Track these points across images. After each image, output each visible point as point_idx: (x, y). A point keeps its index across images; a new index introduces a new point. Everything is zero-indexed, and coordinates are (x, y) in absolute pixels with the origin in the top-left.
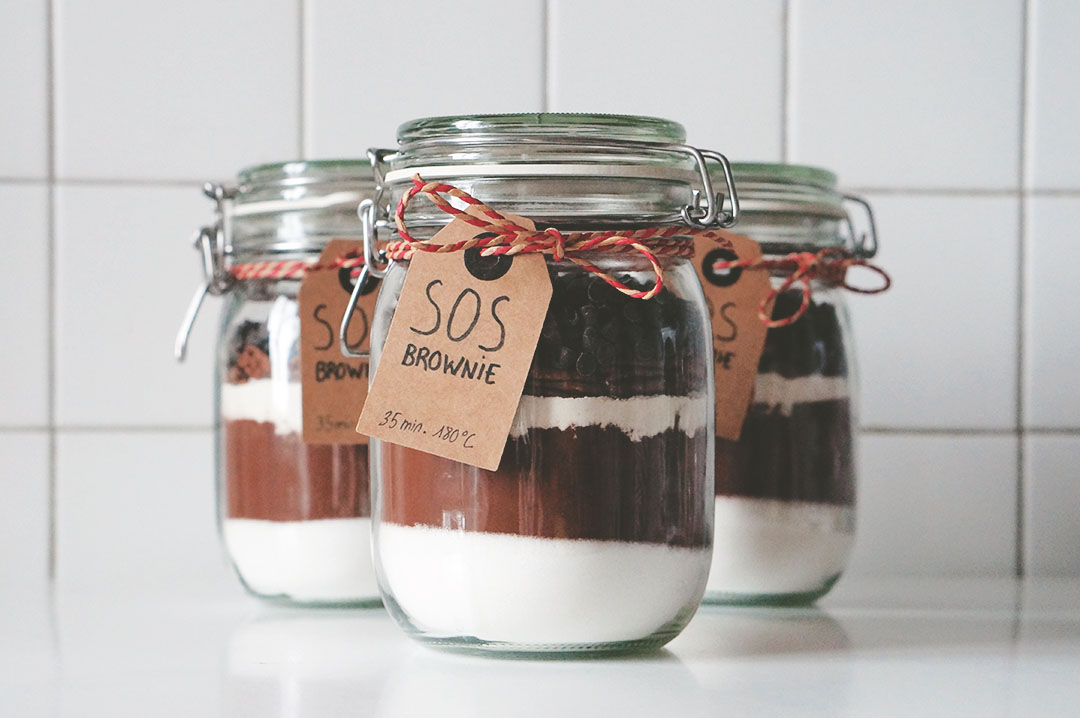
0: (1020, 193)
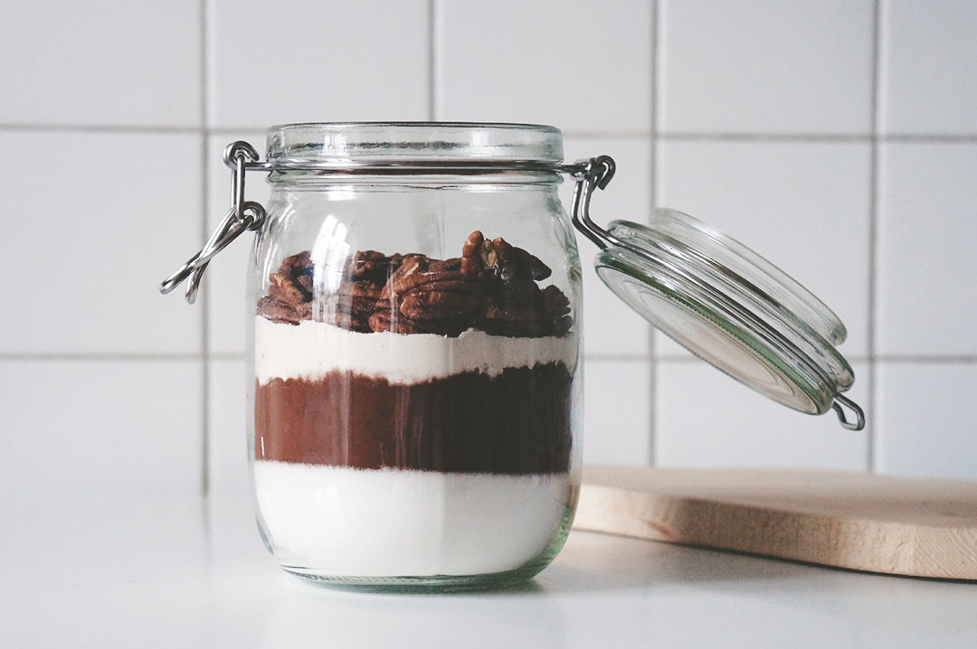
0: (873, 139)
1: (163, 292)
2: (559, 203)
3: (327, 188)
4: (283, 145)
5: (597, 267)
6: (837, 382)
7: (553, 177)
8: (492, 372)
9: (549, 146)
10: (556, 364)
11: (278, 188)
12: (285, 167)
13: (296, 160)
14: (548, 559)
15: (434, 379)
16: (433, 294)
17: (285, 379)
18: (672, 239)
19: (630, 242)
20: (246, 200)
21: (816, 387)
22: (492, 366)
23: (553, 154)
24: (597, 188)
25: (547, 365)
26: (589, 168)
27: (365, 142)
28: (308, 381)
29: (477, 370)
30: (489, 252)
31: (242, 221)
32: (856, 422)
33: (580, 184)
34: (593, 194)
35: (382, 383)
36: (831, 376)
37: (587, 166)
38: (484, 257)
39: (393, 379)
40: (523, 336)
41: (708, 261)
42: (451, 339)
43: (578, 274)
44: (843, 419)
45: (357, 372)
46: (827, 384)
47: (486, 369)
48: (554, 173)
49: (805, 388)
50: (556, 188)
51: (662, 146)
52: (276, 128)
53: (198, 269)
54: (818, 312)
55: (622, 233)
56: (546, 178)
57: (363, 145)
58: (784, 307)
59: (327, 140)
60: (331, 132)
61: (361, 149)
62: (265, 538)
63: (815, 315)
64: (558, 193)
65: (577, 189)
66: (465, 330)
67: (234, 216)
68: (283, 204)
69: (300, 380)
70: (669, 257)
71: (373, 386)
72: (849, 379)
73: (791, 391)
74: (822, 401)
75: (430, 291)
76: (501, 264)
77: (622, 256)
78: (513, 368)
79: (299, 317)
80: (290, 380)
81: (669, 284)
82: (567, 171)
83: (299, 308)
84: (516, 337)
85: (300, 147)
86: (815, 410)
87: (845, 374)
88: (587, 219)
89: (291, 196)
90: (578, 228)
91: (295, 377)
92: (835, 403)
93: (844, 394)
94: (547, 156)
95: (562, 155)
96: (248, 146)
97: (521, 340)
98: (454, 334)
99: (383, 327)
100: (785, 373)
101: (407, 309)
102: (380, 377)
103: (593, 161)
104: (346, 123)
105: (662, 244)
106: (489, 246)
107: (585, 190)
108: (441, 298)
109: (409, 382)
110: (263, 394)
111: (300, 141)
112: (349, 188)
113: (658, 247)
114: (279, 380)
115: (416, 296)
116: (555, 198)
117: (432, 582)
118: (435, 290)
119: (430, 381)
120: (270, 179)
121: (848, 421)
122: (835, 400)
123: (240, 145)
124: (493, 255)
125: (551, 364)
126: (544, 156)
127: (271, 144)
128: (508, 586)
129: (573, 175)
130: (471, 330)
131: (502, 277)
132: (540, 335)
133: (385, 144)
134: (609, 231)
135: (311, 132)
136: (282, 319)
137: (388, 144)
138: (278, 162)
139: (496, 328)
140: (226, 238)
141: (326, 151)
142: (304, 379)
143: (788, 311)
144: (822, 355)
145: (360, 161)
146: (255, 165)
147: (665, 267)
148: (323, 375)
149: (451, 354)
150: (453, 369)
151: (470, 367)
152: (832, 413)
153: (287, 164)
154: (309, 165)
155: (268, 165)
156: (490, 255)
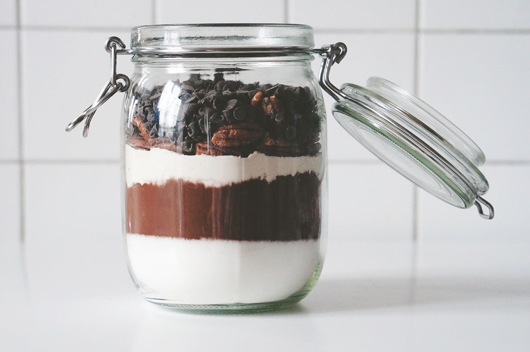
1: (67, 130)
2: (312, 72)
3: (166, 66)
4: (139, 39)
5: (333, 112)
6: (478, 189)
7: (307, 57)
8: (269, 179)
9: (305, 38)
10: (309, 173)
11: (138, 65)
12: (141, 52)
13: (148, 48)
14: (308, 291)
15: (233, 184)
16: (231, 131)
17: (142, 184)
18: (379, 95)
19: (353, 97)
20: (117, 73)
21: (464, 191)
22: (269, 175)
23: (307, 42)
24: (335, 63)
25: (303, 174)
26: (329, 50)
27: (188, 36)
28: (156, 185)
29: (260, 177)
30: (267, 105)
31: (115, 86)
32: (488, 214)
33: (325, 60)
34: (331, 67)
35: (201, 186)
36: (474, 185)
37: (328, 49)
38: (265, 108)
39: (208, 184)
40: (289, 156)
41: (401, 110)
42: (243, 159)
43: (324, 116)
44: (481, 212)
45: (186, 180)
46: (472, 190)
47: (265, 177)
48: (308, 54)
49: (458, 192)
50: (310, 63)
51: (423, 38)
52: (135, 29)
53: (88, 116)
54: (468, 145)
55: (349, 91)
56: (302, 57)
57: (187, 38)
58: (446, 141)
59: (166, 36)
60: (168, 30)
61: (186, 41)
62: (133, 280)
63: (466, 147)
64: (311, 66)
65: (322, 64)
66: (252, 153)
67: (110, 83)
68: (140, 75)
69: (151, 184)
70: (376, 107)
71: (196, 188)
72: (485, 188)
73: (449, 194)
74: (468, 200)
75: (230, 129)
76: (275, 112)
77: (349, 105)
78: (282, 176)
79: (150, 146)
80: (145, 185)
81: (376, 125)
82: (316, 53)
83: (150, 140)
84: (284, 156)
85: (150, 40)
86: (464, 206)
87: (483, 184)
88: (328, 82)
89: (146, 70)
90: (323, 88)
91: (148, 183)
92: (476, 201)
93: (482, 196)
94: (304, 44)
95: (313, 43)
96: (119, 39)
97: (287, 158)
98: (245, 155)
99: (201, 151)
100: (445, 182)
101: (215, 140)
102: (200, 182)
103: (332, 46)
104: (177, 25)
105: (373, 99)
106: (267, 101)
107: (327, 65)
108: (237, 133)
109: (218, 185)
110: (129, 193)
111: (150, 36)
112: (180, 65)
113: (370, 101)
114: (139, 184)
115: (221, 133)
116: (308, 70)
117: (235, 308)
118: (233, 129)
119: (231, 185)
120: (133, 60)
121: (484, 213)
122: (476, 199)
123: (113, 39)
124: (270, 106)
125: (306, 173)
126: (301, 44)
127: (133, 38)
128: (282, 309)
129: (321, 55)
130: (255, 153)
131: (276, 120)
132: (299, 155)
133: (201, 37)
134: (341, 90)
135: (156, 31)
136: (140, 147)
137: (203, 37)
138: (137, 49)
139: (272, 152)
140: (106, 97)
141: (166, 42)
142: (154, 184)
143: (449, 144)
144: (469, 172)
145: (187, 49)
146: (123, 51)
147: (374, 113)
148: (165, 182)
149: (243, 168)
150: (244, 177)
151: (255, 176)
152: (474, 208)
153: (142, 51)
154: (155, 51)
155: (130, 51)
156: (268, 106)
